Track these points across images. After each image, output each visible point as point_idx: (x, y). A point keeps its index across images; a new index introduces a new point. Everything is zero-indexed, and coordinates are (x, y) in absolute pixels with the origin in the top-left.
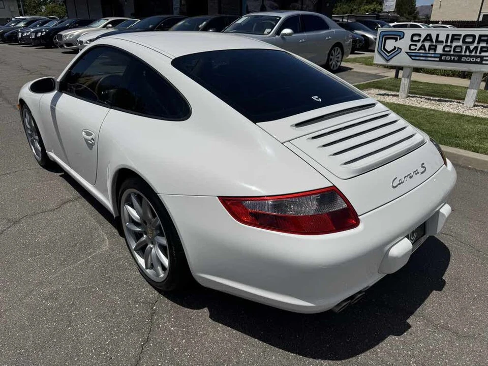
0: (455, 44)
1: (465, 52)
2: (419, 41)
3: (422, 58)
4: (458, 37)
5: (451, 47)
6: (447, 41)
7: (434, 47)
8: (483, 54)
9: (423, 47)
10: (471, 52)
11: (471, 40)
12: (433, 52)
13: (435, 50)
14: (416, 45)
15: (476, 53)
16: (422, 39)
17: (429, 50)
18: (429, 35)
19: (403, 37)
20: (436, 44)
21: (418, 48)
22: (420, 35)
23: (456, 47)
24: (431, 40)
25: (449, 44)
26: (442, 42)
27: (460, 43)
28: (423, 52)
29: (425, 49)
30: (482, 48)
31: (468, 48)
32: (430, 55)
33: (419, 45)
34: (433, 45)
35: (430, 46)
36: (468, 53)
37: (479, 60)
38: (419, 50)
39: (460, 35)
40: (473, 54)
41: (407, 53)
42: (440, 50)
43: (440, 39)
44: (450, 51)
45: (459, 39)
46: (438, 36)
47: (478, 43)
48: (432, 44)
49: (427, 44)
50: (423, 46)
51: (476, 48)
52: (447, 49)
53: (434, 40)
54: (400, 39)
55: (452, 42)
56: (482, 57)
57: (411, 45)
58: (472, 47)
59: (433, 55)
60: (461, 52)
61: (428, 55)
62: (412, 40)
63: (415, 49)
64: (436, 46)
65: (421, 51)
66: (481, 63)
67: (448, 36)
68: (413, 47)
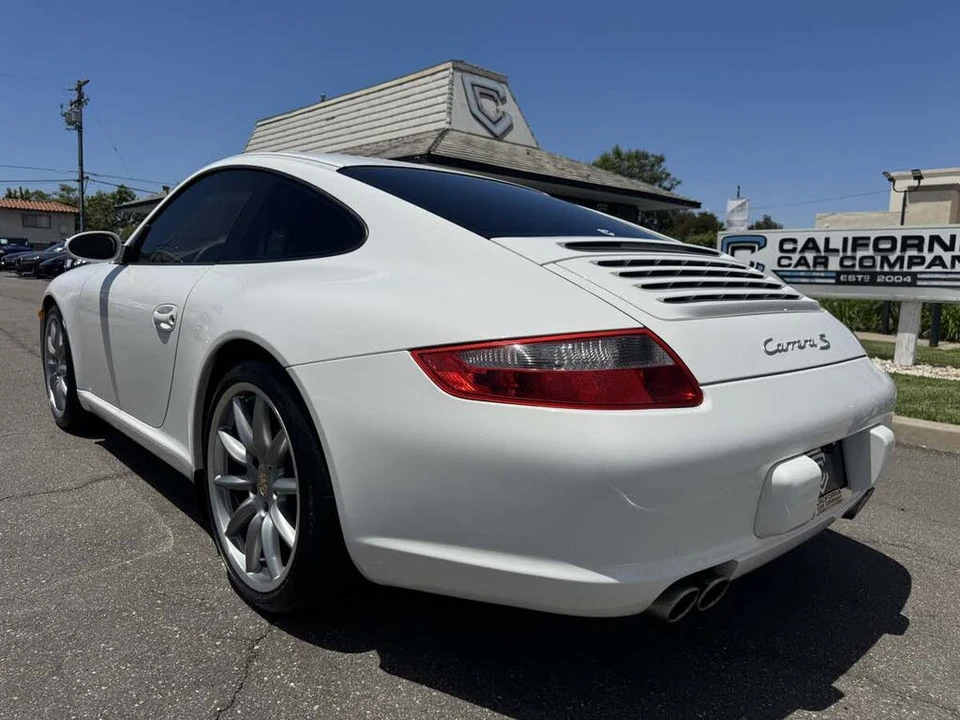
0: (860, 254)
1: (882, 266)
2: (794, 250)
3: (803, 280)
4: (865, 242)
5: (853, 258)
6: (845, 249)
7: (823, 260)
8: (915, 269)
9: (802, 261)
10: (892, 266)
11: (889, 246)
12: (823, 269)
13: (826, 264)
14: (790, 258)
15: (902, 267)
16: (800, 246)
17: (815, 266)
18: (811, 240)
19: (765, 245)
20: (827, 254)
21: (794, 262)
22: (794, 241)
23: (862, 259)
24: (816, 248)
25: (849, 253)
26: (837, 251)
27: (870, 252)
28: (804, 268)
29: (807, 264)
30: (910, 258)
31: (885, 259)
32: (818, 274)
33: (796, 257)
34: (821, 257)
35: (815, 258)
36: (886, 269)
37: (909, 279)
38: (796, 266)
39: (868, 238)
40: (897, 269)
41: (775, 271)
42: (834, 264)
43: (831, 246)
44: (853, 266)
45: (867, 245)
46: (827, 240)
47: (903, 249)
48: (819, 254)
49: (810, 256)
50: (804, 258)
51: (900, 259)
52: (848, 263)
53: (822, 247)
54: (760, 249)
55: (854, 250)
56: (914, 275)
57: (780, 259)
58: (892, 258)
59: (822, 274)
60: (874, 266)
61: (814, 274)
62: (782, 249)
63: (790, 265)
64: (826, 259)
65: (799, 268)
66: (913, 284)
67: (845, 240)
68: (784, 262)
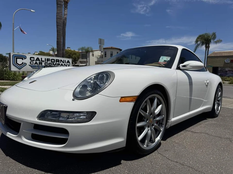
0: (48, 62)
1: (53, 65)
2: (34, 60)
3: (37, 68)
4: (49, 60)
5: (47, 63)
6: (45, 61)
7: (41, 63)
9: (36, 63)
10: (55, 65)
11: (54, 61)
12: (41, 65)
13: (42, 64)
14: (33, 62)
15: (56, 65)
17: (39, 64)
18: (38, 58)
19: (26, 58)
20: (42, 62)
21: (34, 63)
22: (34, 58)
23: (49, 63)
24: (39, 60)
25: (46, 62)
26: (44, 61)
27: (50, 62)
28: (37, 65)
29: (37, 64)
30: (58, 64)
31: (53, 64)
32: (40, 66)
33: (34, 62)
34: (41, 62)
35: (39, 62)
36: (54, 66)
38: (35, 64)
39: (50, 59)
40: (55, 66)
41: (29, 65)
42: (43, 64)
44: (47, 65)
45: (50, 60)
46: (41, 58)
47: (56, 62)
48: (40, 62)
49: (38, 62)
50: (37, 62)
51: (56, 64)
52: (46, 64)
53: (41, 60)
54: (25, 59)
55: (47, 61)
57: (30, 62)
58: (55, 63)
59: (41, 66)
60: (51, 65)
61: (39, 66)
62: (31, 60)
63: (33, 64)
64: (42, 63)
65: (36, 65)
67: (45, 59)
68: (32, 63)
